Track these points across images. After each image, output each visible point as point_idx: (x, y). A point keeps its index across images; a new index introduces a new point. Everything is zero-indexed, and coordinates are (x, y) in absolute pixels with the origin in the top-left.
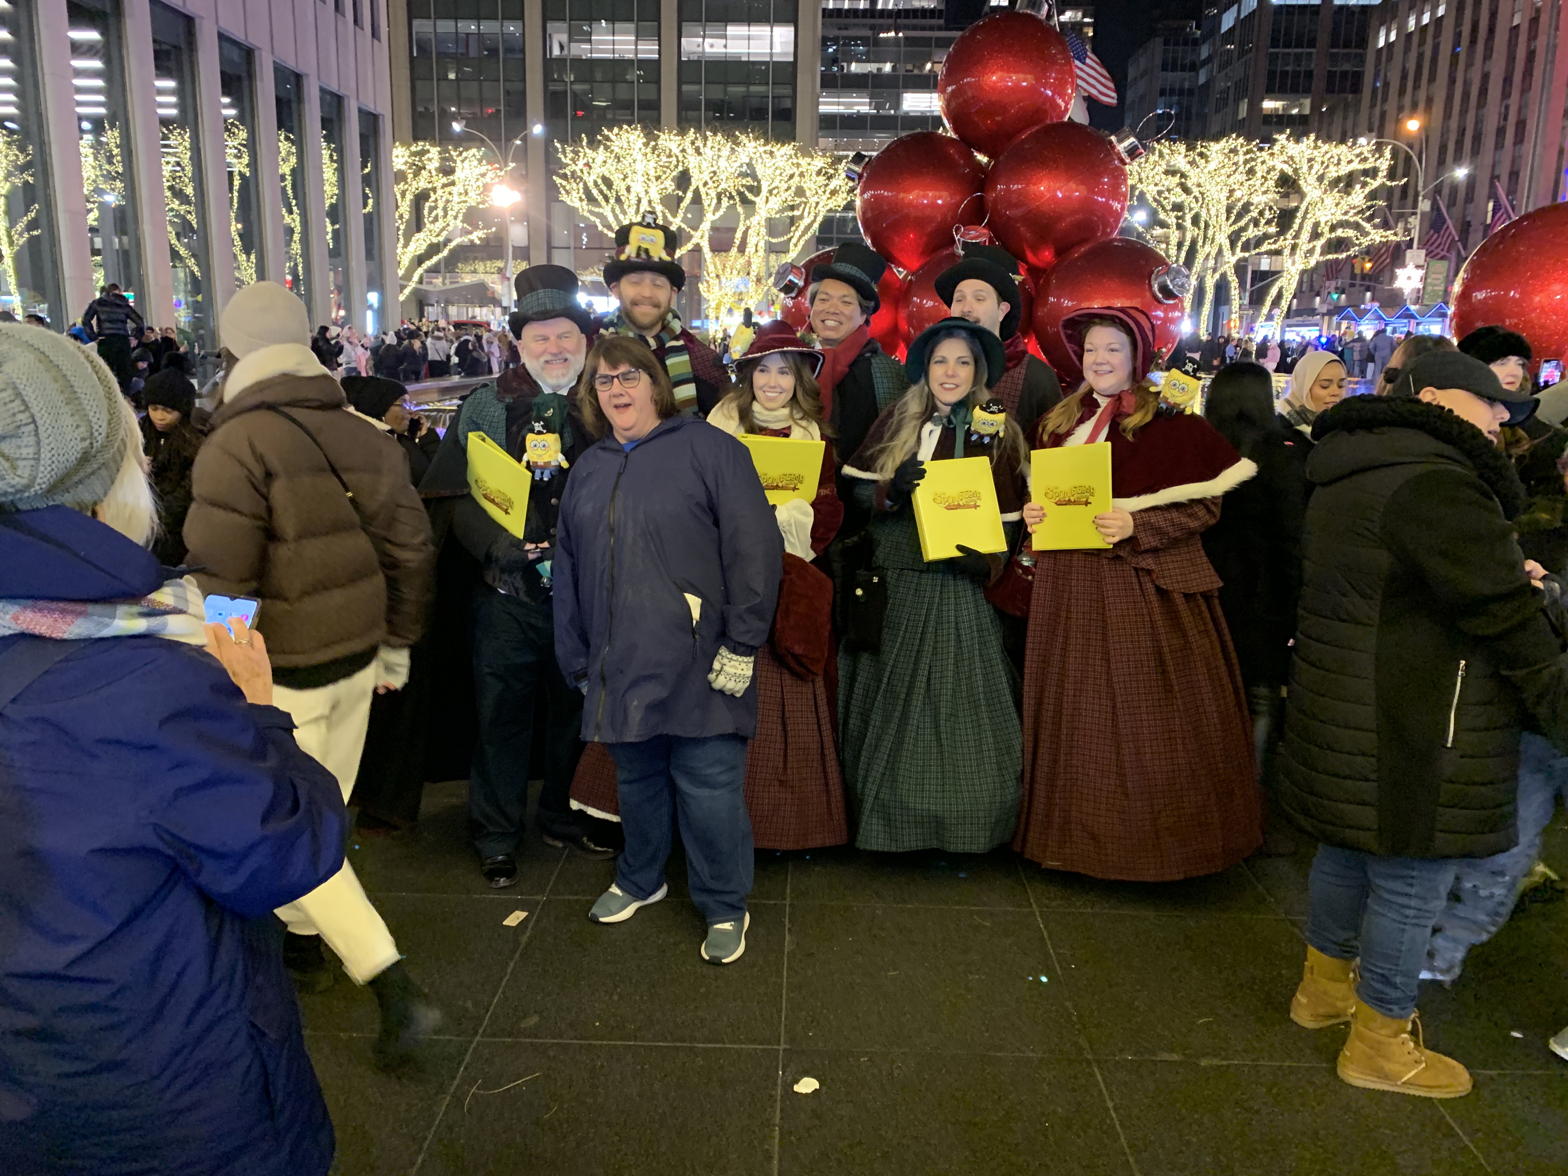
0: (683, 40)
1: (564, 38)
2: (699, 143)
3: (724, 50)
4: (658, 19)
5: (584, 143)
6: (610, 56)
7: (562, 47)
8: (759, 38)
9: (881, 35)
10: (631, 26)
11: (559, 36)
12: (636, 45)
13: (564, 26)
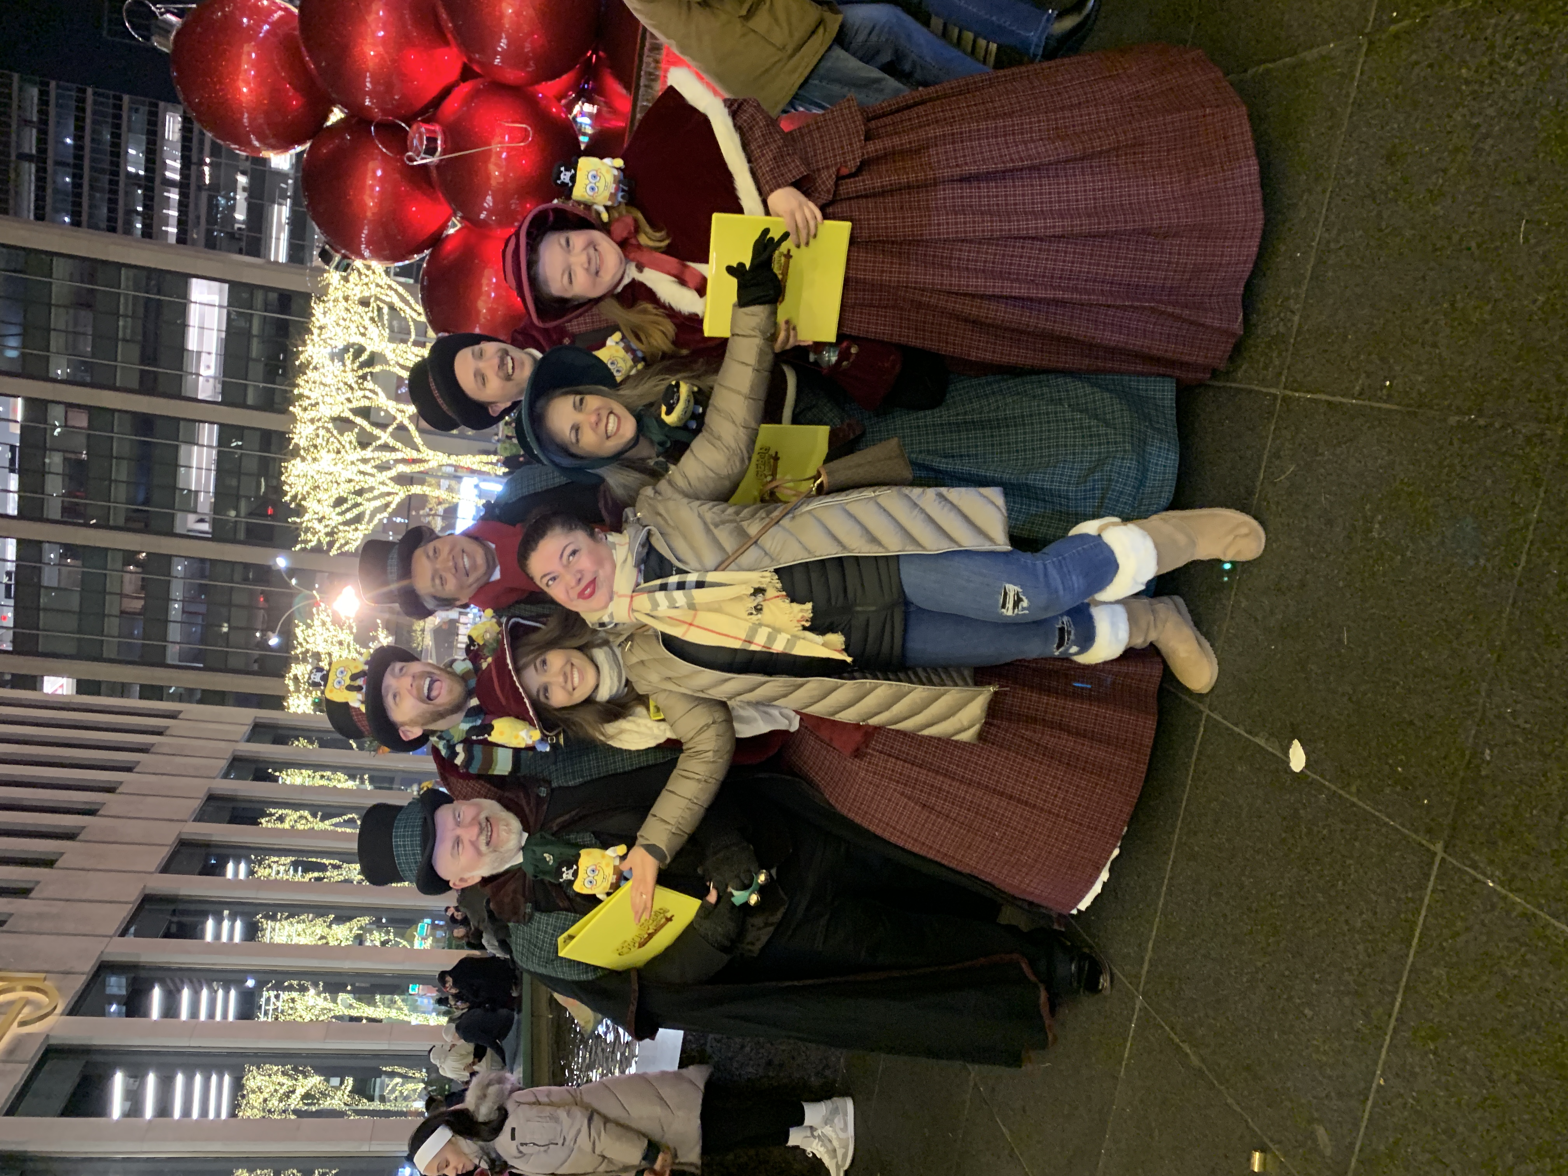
0: (200, 397)
1: (192, 518)
2: (305, 403)
3: (213, 356)
4: (177, 420)
5: (298, 520)
6: (213, 474)
7: (201, 521)
8: (202, 317)
9: (207, 182)
10: (183, 448)
11: (191, 523)
12: (203, 446)
13: (179, 515)
